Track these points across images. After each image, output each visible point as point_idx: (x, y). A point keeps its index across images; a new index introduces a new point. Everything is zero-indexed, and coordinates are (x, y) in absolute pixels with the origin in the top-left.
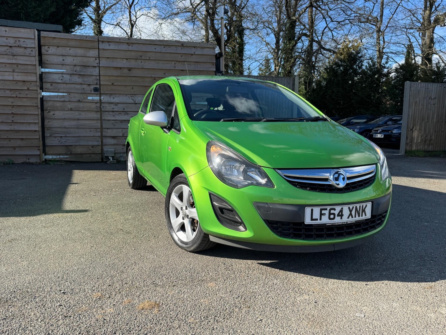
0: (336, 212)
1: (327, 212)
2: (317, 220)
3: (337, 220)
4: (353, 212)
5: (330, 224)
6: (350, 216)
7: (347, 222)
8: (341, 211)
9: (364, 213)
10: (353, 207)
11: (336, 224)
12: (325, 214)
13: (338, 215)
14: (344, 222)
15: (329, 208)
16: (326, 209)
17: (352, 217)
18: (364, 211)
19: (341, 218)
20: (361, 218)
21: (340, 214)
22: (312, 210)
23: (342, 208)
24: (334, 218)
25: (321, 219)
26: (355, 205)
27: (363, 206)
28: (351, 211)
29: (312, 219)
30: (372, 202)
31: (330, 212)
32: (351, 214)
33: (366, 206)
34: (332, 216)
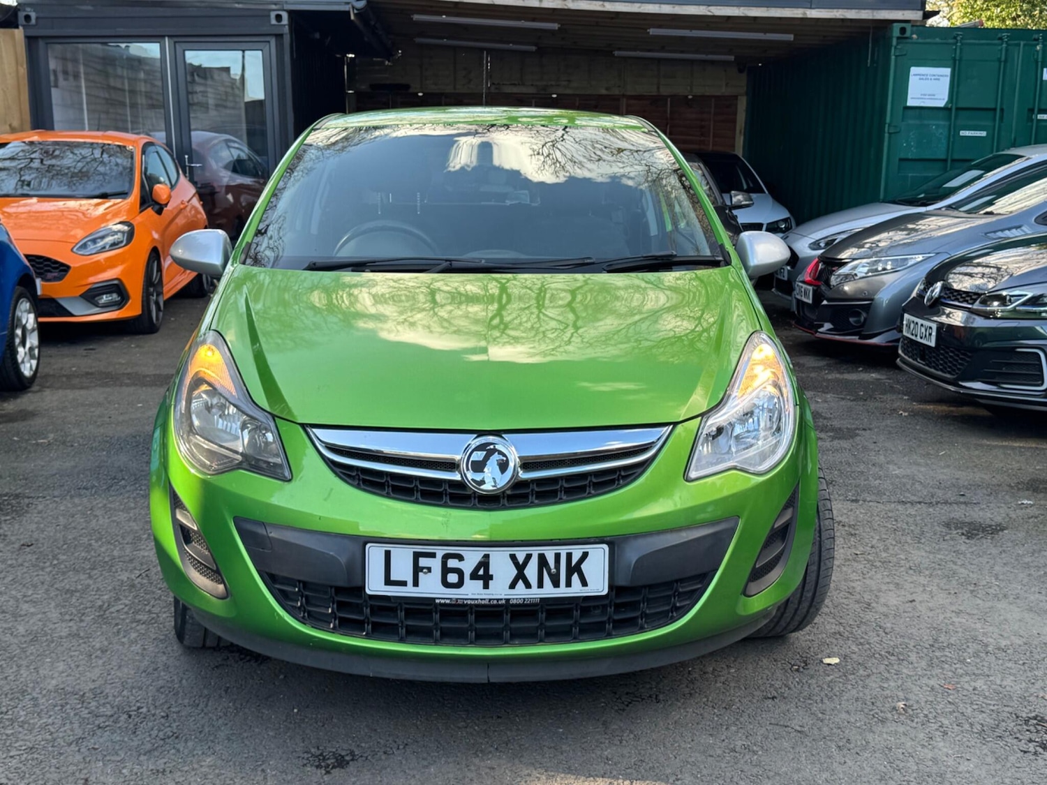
0: (468, 566)
1: (436, 564)
2: (404, 584)
3: (472, 591)
4: (531, 571)
5: (448, 601)
6: (520, 582)
7: (508, 600)
8: (485, 563)
9: (575, 578)
10: (529, 557)
11: (469, 602)
12: (429, 570)
13: (474, 576)
14: (498, 600)
15: (440, 552)
16: (433, 555)
17: (528, 585)
18: (575, 569)
19: (486, 586)
20: (562, 591)
21: (481, 572)
22: (388, 554)
23: (487, 556)
24: (460, 584)
25: (416, 584)
26: (535, 552)
27: (569, 556)
28: (521, 568)
29: (388, 582)
30: (609, 543)
31: (444, 564)
32: (521, 576)
33: (585, 555)
34: (453, 578)
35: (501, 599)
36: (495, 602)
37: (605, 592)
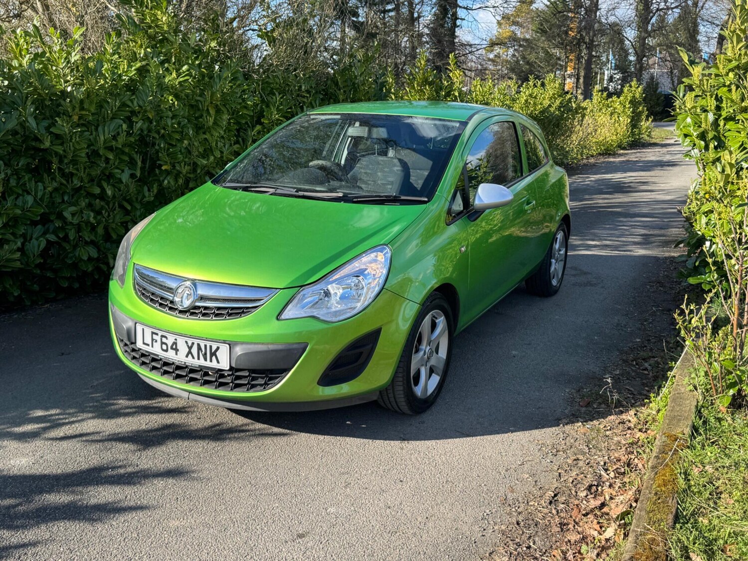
0: (170, 343)
1: (158, 338)
2: (148, 345)
3: (171, 355)
4: (194, 350)
5: (163, 358)
6: (190, 355)
7: (185, 363)
8: (175, 343)
9: (214, 358)
10: (193, 344)
11: (171, 360)
12: (157, 341)
13: (172, 348)
14: (181, 362)
15: (160, 333)
16: (157, 334)
17: (193, 358)
18: (213, 354)
19: (176, 354)
20: (208, 364)
21: (174, 347)
22: (143, 329)
23: (176, 339)
24: (166, 351)
25: (152, 347)
26: (196, 342)
27: (211, 347)
28: (190, 348)
30: (229, 345)
31: (161, 339)
32: (190, 352)
33: (218, 348)
34: (164, 347)
35: (183, 362)
37: (228, 368)
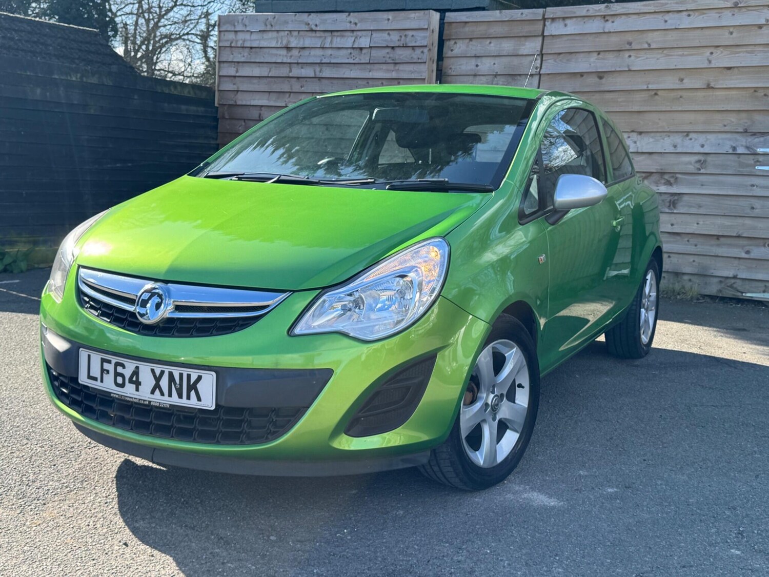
0: (128, 373)
1: (110, 367)
2: (95, 379)
3: (129, 391)
4: (164, 383)
5: (117, 396)
6: (157, 390)
7: (150, 402)
8: (136, 373)
9: (193, 393)
10: (162, 373)
11: (128, 399)
12: (108, 372)
13: (131, 381)
14: (144, 400)
15: (114, 360)
16: (109, 362)
17: (162, 394)
18: (192, 387)
19: (137, 390)
20: (184, 402)
21: (134, 379)
22: (89, 356)
23: (137, 368)
24: (122, 385)
25: (102, 381)
26: (168, 370)
27: (189, 376)
28: (158, 379)
29: (90, 377)
30: (216, 372)
31: (115, 369)
32: (157, 386)
33: (199, 378)
34: (120, 380)
35: (146, 401)
36: (142, 402)
37: (213, 408)
